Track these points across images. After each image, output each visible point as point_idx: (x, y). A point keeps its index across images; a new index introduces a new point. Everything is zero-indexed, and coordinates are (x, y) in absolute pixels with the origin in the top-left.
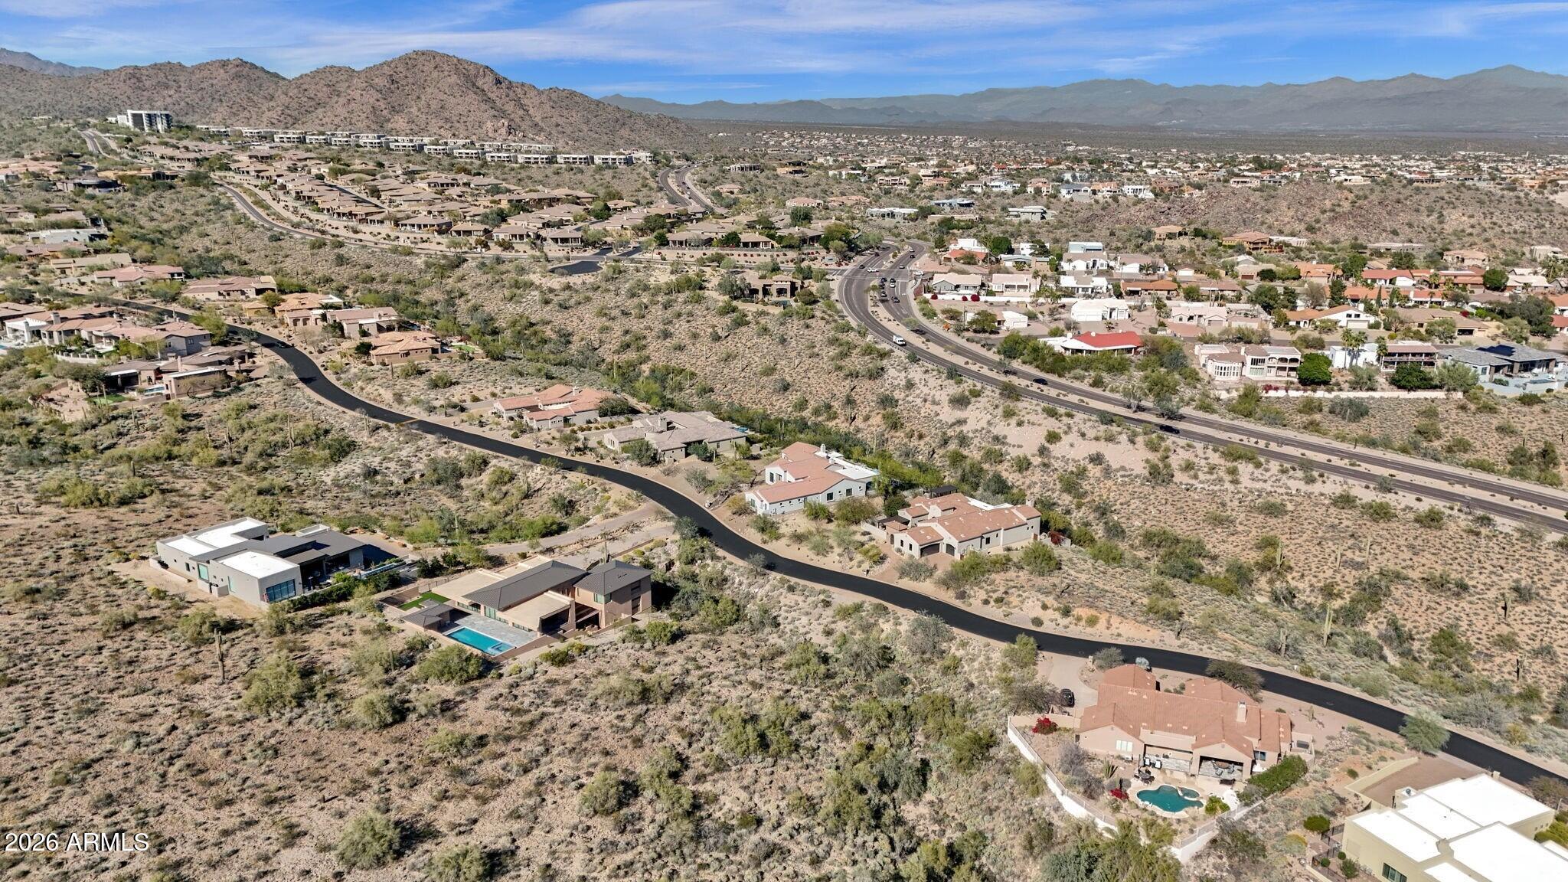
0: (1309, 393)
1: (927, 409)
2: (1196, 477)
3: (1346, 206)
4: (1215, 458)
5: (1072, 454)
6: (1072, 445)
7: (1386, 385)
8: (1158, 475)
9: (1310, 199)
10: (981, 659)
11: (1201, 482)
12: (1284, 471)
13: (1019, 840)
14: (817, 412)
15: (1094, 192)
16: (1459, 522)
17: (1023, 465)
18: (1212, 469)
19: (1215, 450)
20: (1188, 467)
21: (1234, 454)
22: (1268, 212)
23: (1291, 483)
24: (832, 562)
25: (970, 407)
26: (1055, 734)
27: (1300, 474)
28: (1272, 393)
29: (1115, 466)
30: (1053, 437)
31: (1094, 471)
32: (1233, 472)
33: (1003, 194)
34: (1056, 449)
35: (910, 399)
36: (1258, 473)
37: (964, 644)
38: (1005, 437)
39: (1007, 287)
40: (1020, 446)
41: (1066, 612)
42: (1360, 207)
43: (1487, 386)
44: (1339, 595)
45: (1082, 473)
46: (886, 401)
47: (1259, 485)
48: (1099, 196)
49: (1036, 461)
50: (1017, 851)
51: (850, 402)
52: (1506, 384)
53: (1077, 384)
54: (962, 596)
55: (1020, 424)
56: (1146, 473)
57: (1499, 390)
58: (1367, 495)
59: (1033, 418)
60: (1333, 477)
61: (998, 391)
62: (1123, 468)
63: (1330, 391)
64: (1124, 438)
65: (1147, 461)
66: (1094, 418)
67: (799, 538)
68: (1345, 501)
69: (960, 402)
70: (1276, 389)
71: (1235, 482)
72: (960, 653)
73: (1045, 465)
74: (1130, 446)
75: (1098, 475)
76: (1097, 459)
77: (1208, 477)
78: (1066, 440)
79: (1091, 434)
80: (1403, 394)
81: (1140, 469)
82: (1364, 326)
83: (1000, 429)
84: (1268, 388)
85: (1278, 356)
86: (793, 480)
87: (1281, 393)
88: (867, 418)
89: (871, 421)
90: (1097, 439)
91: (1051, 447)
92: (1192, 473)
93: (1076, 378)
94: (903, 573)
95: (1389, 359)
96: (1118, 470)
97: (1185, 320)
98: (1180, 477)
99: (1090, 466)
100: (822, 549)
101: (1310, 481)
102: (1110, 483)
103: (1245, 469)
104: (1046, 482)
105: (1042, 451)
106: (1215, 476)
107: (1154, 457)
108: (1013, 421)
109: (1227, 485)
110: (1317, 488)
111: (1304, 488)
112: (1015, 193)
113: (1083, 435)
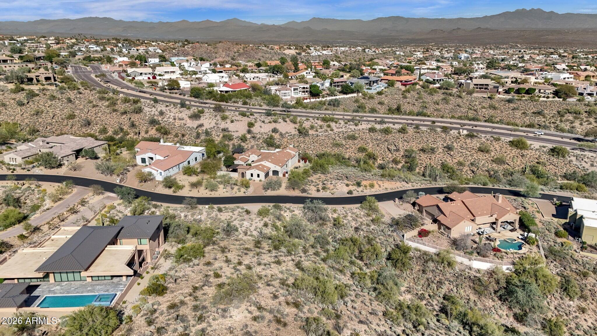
0: (318, 100)
1: (178, 123)
2: (317, 131)
3: (241, 51)
4: (320, 123)
5: (262, 131)
6: (261, 127)
7: (338, 94)
8: (302, 132)
9: (229, 48)
10: (350, 214)
11: (320, 133)
12: (346, 123)
13: (469, 291)
14: (116, 133)
15: (138, 50)
16: (411, 130)
17: (243, 139)
18: (321, 127)
19: (318, 120)
20: (312, 127)
21: (324, 120)
22: (216, 53)
23: (351, 127)
24: (222, 192)
25: (202, 118)
26: (430, 235)
27: (352, 123)
28: (305, 101)
29: (284, 132)
30: (251, 125)
31: (276, 136)
32: (329, 126)
33: (96, 51)
34: (254, 129)
35: (165, 119)
36: (338, 125)
37: (335, 211)
38: (227, 129)
39: (166, 72)
40: (237, 131)
41: (359, 184)
42: (246, 51)
43: (366, 91)
44: (400, 162)
45: (271, 138)
46: (153, 122)
47: (341, 130)
48: (140, 51)
49: (249, 136)
50: (473, 297)
51: (133, 125)
52: (371, 89)
53: (236, 105)
54: (304, 191)
55: (232, 122)
56: (297, 132)
57: (370, 92)
58: (378, 127)
59: (237, 118)
60: (363, 123)
61: (212, 110)
62: (287, 133)
63: (323, 97)
64: (280, 120)
65: (295, 128)
66: (263, 114)
67: (194, 185)
68: (372, 130)
69: (196, 116)
70: (306, 99)
71: (332, 130)
72: (335, 216)
73: (253, 137)
74: (285, 123)
75: (278, 137)
76: (275, 130)
77: (321, 130)
78: (257, 125)
79: (267, 121)
80: (345, 96)
81: (294, 132)
82: (312, 77)
83: (223, 125)
84: (304, 99)
85: (302, 87)
86: (162, 158)
87: (308, 100)
88: (147, 132)
89: (150, 133)
90: (270, 122)
91: (252, 129)
92: (315, 129)
93: (234, 102)
94: (266, 188)
95: (335, 84)
96: (285, 134)
97: (252, 79)
98: (311, 132)
99: (273, 134)
100: (213, 188)
101: (356, 125)
102: (285, 140)
103: (333, 124)
104: (257, 145)
105: (249, 132)
106: (323, 129)
107: (297, 126)
108: (228, 121)
109: (330, 132)
110: (360, 127)
111: (356, 128)
112: (102, 50)
113: (263, 122)
